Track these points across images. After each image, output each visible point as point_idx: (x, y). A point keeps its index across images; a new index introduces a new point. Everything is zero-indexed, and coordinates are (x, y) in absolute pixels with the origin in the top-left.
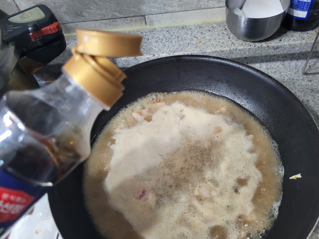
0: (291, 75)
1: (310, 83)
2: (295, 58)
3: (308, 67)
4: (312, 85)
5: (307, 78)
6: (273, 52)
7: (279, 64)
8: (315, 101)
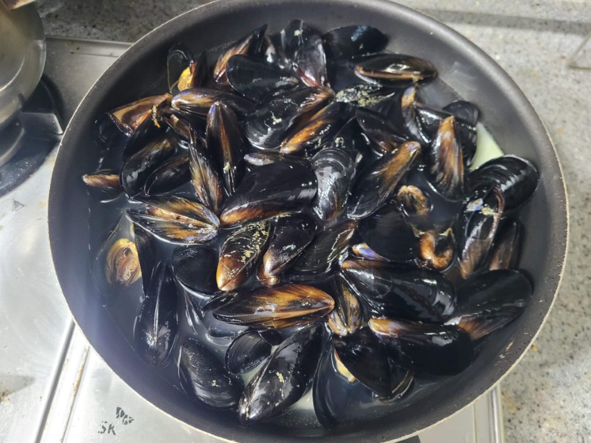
0: (546, 62)
1: (576, 87)
2: (564, 30)
3: (581, 53)
4: (579, 90)
5: (573, 76)
6: (527, 12)
7: (529, 35)
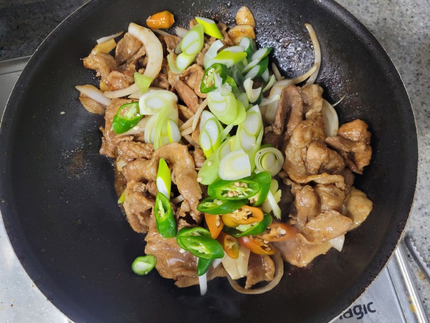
8: (394, 19)
